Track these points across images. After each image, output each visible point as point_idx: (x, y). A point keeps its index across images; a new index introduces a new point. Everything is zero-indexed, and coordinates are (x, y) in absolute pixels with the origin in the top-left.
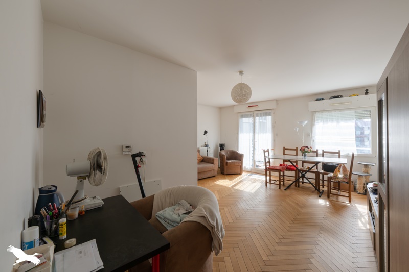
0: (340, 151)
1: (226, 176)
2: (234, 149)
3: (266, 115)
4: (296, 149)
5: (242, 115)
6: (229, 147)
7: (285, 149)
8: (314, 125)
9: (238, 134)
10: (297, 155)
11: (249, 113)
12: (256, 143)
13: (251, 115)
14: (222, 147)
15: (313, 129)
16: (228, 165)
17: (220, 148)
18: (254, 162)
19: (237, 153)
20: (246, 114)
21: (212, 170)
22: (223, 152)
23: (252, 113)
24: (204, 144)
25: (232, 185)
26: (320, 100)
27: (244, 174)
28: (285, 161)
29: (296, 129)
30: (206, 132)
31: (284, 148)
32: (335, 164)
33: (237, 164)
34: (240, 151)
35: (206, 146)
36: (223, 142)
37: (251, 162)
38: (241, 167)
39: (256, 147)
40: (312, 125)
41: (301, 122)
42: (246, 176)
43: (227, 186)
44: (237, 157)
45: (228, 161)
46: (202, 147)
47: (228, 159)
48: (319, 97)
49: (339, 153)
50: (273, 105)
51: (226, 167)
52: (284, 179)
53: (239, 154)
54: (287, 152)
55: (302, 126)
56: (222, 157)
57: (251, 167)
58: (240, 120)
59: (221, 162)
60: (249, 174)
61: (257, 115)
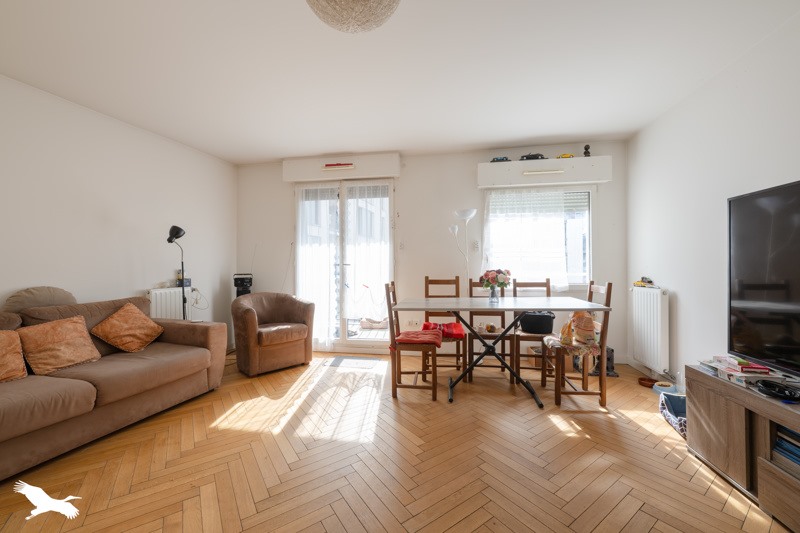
0: (548, 280)
1: (256, 382)
2: (285, 291)
3: (375, 192)
4: (456, 282)
5: (307, 192)
6: (267, 284)
7: (429, 282)
8: (487, 220)
9: (293, 245)
10: (457, 295)
11: (328, 186)
12: (348, 269)
13: (332, 191)
14: (243, 285)
15: (486, 231)
16: (266, 343)
17: (234, 289)
18: (344, 322)
19: (294, 302)
20: (320, 187)
21: (200, 372)
22: (247, 302)
23: (336, 186)
24: (172, 276)
25: (284, 422)
26: (502, 160)
27: (315, 362)
28: (429, 314)
29: (453, 229)
30: (176, 233)
31: (427, 278)
32: (545, 313)
33: (296, 337)
34: (302, 295)
35: (181, 283)
36: (245, 270)
37: (335, 324)
38: (307, 342)
39: (349, 280)
40: (482, 220)
41: (464, 213)
42: (325, 369)
43: (265, 428)
44: (295, 313)
45: (264, 330)
46: (162, 286)
47: (264, 322)
48: (499, 154)
49: (547, 284)
50: (391, 168)
51: (256, 351)
52: (435, 366)
53: (300, 303)
54: (434, 289)
55: (465, 221)
56: (241, 319)
57: (333, 338)
58: (300, 203)
59: (238, 336)
60: (331, 360)
61: (351, 193)
